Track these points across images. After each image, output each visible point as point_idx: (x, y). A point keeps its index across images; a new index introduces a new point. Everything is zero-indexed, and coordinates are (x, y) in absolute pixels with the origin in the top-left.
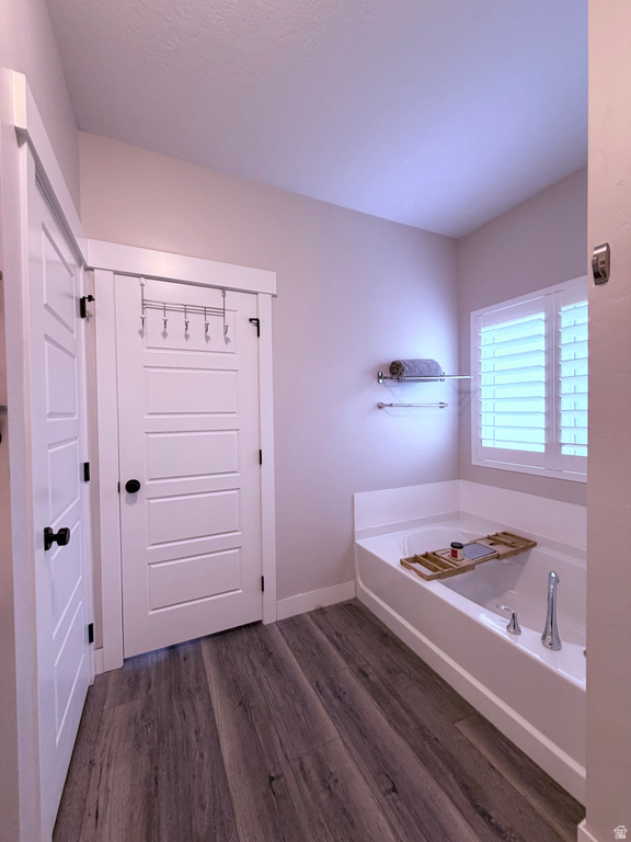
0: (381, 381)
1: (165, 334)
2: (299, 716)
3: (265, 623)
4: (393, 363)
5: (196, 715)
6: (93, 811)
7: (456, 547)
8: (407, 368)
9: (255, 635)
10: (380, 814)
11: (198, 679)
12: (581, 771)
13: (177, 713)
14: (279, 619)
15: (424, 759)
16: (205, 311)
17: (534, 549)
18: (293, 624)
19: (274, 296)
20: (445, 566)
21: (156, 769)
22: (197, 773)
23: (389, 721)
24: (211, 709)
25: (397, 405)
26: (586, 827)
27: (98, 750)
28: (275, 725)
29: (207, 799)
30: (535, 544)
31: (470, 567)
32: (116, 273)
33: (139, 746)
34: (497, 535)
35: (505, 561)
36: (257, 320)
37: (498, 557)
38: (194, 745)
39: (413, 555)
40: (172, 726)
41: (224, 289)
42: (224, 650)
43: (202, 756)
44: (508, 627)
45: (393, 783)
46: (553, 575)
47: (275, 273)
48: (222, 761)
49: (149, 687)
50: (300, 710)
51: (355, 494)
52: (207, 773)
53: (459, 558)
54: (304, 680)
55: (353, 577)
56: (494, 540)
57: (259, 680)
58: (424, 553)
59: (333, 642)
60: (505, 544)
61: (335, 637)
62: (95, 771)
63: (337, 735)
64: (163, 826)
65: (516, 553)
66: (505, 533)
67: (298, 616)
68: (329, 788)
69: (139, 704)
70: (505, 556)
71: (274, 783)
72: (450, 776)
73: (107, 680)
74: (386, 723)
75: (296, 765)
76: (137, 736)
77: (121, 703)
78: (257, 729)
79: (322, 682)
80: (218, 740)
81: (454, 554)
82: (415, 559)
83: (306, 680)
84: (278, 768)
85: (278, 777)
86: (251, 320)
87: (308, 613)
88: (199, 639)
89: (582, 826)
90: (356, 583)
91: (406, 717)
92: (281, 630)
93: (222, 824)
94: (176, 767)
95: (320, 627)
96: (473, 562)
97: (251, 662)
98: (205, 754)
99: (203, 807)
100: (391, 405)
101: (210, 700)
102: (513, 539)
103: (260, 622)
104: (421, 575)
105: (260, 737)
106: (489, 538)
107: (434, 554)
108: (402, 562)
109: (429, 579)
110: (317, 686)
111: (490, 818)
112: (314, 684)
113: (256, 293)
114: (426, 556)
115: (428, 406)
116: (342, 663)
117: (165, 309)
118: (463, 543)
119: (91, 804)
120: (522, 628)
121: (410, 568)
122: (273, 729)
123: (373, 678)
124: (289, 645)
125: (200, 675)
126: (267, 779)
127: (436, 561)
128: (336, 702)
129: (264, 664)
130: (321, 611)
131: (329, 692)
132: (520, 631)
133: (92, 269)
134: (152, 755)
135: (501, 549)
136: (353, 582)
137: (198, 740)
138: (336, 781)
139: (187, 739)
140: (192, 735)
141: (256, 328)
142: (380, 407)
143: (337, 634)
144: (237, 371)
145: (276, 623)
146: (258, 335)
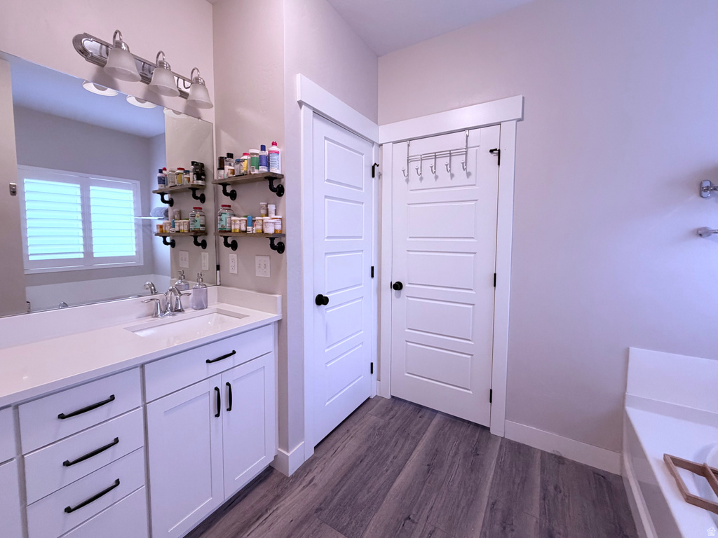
1: (421, 179)
2: (458, 507)
3: (492, 432)
5: (401, 449)
6: (335, 449)
9: (477, 435)
11: (418, 433)
13: (394, 440)
14: (509, 438)
16: (450, 154)
18: (518, 451)
19: (518, 120)
21: (366, 456)
22: (378, 475)
24: (411, 454)
27: (354, 428)
28: (437, 495)
29: (373, 490)
32: (394, 143)
33: (367, 440)
36: (498, 150)
38: (388, 462)
40: (387, 445)
41: (467, 130)
42: (447, 429)
43: (387, 471)
48: (393, 482)
49: (393, 418)
50: (463, 504)
52: (382, 480)
57: (453, 463)
59: (544, 489)
61: (551, 488)
62: (347, 435)
64: (349, 481)
67: (529, 448)
69: (382, 422)
71: (408, 521)
73: (379, 400)
75: (430, 529)
76: (370, 435)
77: (376, 416)
78: (425, 487)
79: (500, 506)
80: (400, 471)
83: (487, 493)
84: (417, 517)
85: (413, 522)
86: (491, 151)
87: (543, 452)
88: (437, 412)
90: (622, 459)
92: (501, 446)
93: (369, 508)
94: (373, 464)
95: (543, 470)
97: (458, 449)
98: (389, 472)
99: (368, 492)
101: (415, 448)
103: (488, 429)
105: (423, 493)
108: (665, 459)
112: (491, 501)
113: (498, 124)
116: (536, 510)
117: (421, 159)
119: (337, 446)
122: (434, 496)
124: (498, 459)
125: (421, 432)
126: (406, 515)
128: (497, 528)
129: (466, 456)
130: (560, 460)
131: (499, 516)
133: (381, 145)
134: (369, 448)
136: (617, 455)
137: (391, 462)
139: (388, 456)
140: (392, 457)
141: (497, 157)
142: (702, 233)
143: (556, 488)
144: (476, 200)
145: (503, 438)
146: (499, 164)
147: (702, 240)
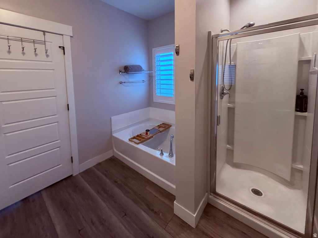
0: (121, 73)
1: (9, 52)
3: (74, 175)
4: (125, 66)
7: (147, 131)
8: (130, 69)
10: (121, 224)
11: (41, 208)
12: (174, 187)
14: (80, 172)
15: (135, 202)
16: (34, 42)
17: (171, 127)
18: (87, 173)
19: (71, 37)
20: (144, 138)
23: (124, 194)
25: (127, 82)
26: (176, 202)
30: (171, 126)
31: (152, 137)
34: (161, 125)
35: (163, 132)
36: (63, 47)
37: (160, 132)
39: (133, 136)
41: (44, 32)
44: (160, 154)
45: (125, 213)
46: (172, 136)
47: (71, 27)
51: (112, 117)
53: (148, 135)
54: (93, 192)
55: (112, 148)
56: (159, 126)
57: (73, 198)
58: (137, 135)
59: (104, 174)
60: (163, 127)
61: (105, 172)
63: (106, 206)
65: (165, 130)
66: (163, 124)
67: (89, 169)
68: (103, 224)
70: (162, 131)
72: (143, 204)
74: (123, 195)
75: (90, 222)
79: (100, 190)
81: (147, 134)
82: (134, 138)
86: (60, 47)
87: (94, 166)
88: (40, 191)
89: (175, 202)
90: (113, 150)
91: (130, 191)
92: (82, 177)
95: (99, 170)
96: (152, 135)
100: (125, 82)
102: (165, 125)
103: (72, 175)
104: (136, 143)
106: (158, 126)
107: (140, 135)
108: (129, 140)
109: (138, 144)
110: (98, 192)
111: (153, 210)
113: (62, 35)
114: (138, 136)
115: (139, 82)
116: (107, 180)
117: (8, 39)
118: (150, 129)
120: (164, 153)
121: (132, 141)
123: (119, 182)
127: (140, 137)
128: (105, 195)
130: (99, 164)
131: (102, 192)
132: (163, 154)
135: (161, 129)
136: (112, 150)
138: (105, 221)
141: (63, 51)
142: (121, 83)
143: (106, 171)
144: (54, 70)
145: (79, 174)
146: (64, 54)
147: (121, 85)
